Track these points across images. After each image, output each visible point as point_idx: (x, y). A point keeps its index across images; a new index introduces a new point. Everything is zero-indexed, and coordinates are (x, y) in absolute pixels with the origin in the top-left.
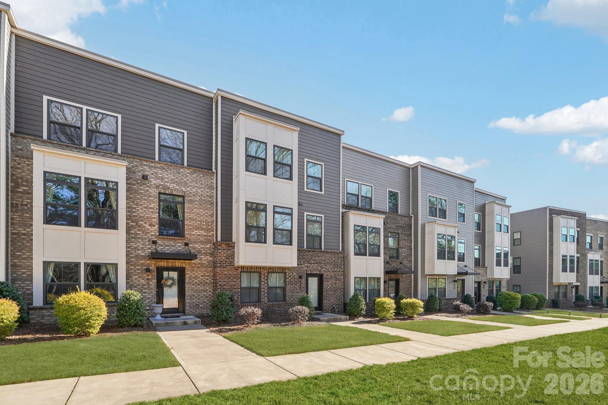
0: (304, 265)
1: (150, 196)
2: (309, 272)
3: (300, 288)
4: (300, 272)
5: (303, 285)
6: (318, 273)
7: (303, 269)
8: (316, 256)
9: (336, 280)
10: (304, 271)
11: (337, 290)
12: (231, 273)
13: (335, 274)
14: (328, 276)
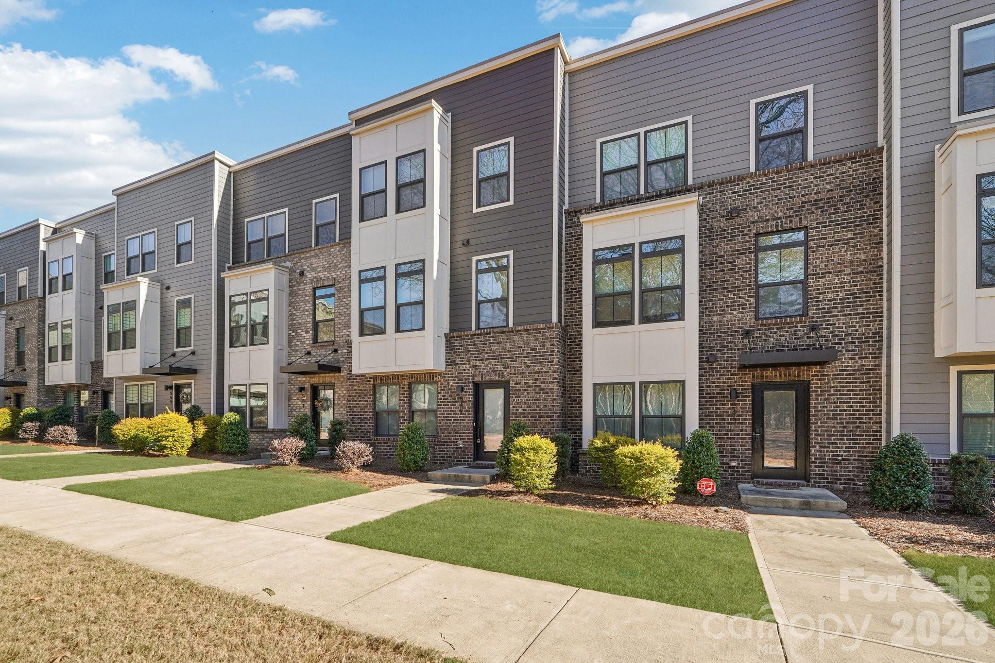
0: (469, 364)
1: (306, 296)
2: (478, 379)
3: (461, 411)
4: (462, 380)
5: (469, 405)
6: (497, 378)
7: (467, 373)
8: (493, 343)
9: (540, 393)
10: (469, 376)
11: (542, 417)
12: (361, 387)
13: (535, 379)
14: (520, 383)
